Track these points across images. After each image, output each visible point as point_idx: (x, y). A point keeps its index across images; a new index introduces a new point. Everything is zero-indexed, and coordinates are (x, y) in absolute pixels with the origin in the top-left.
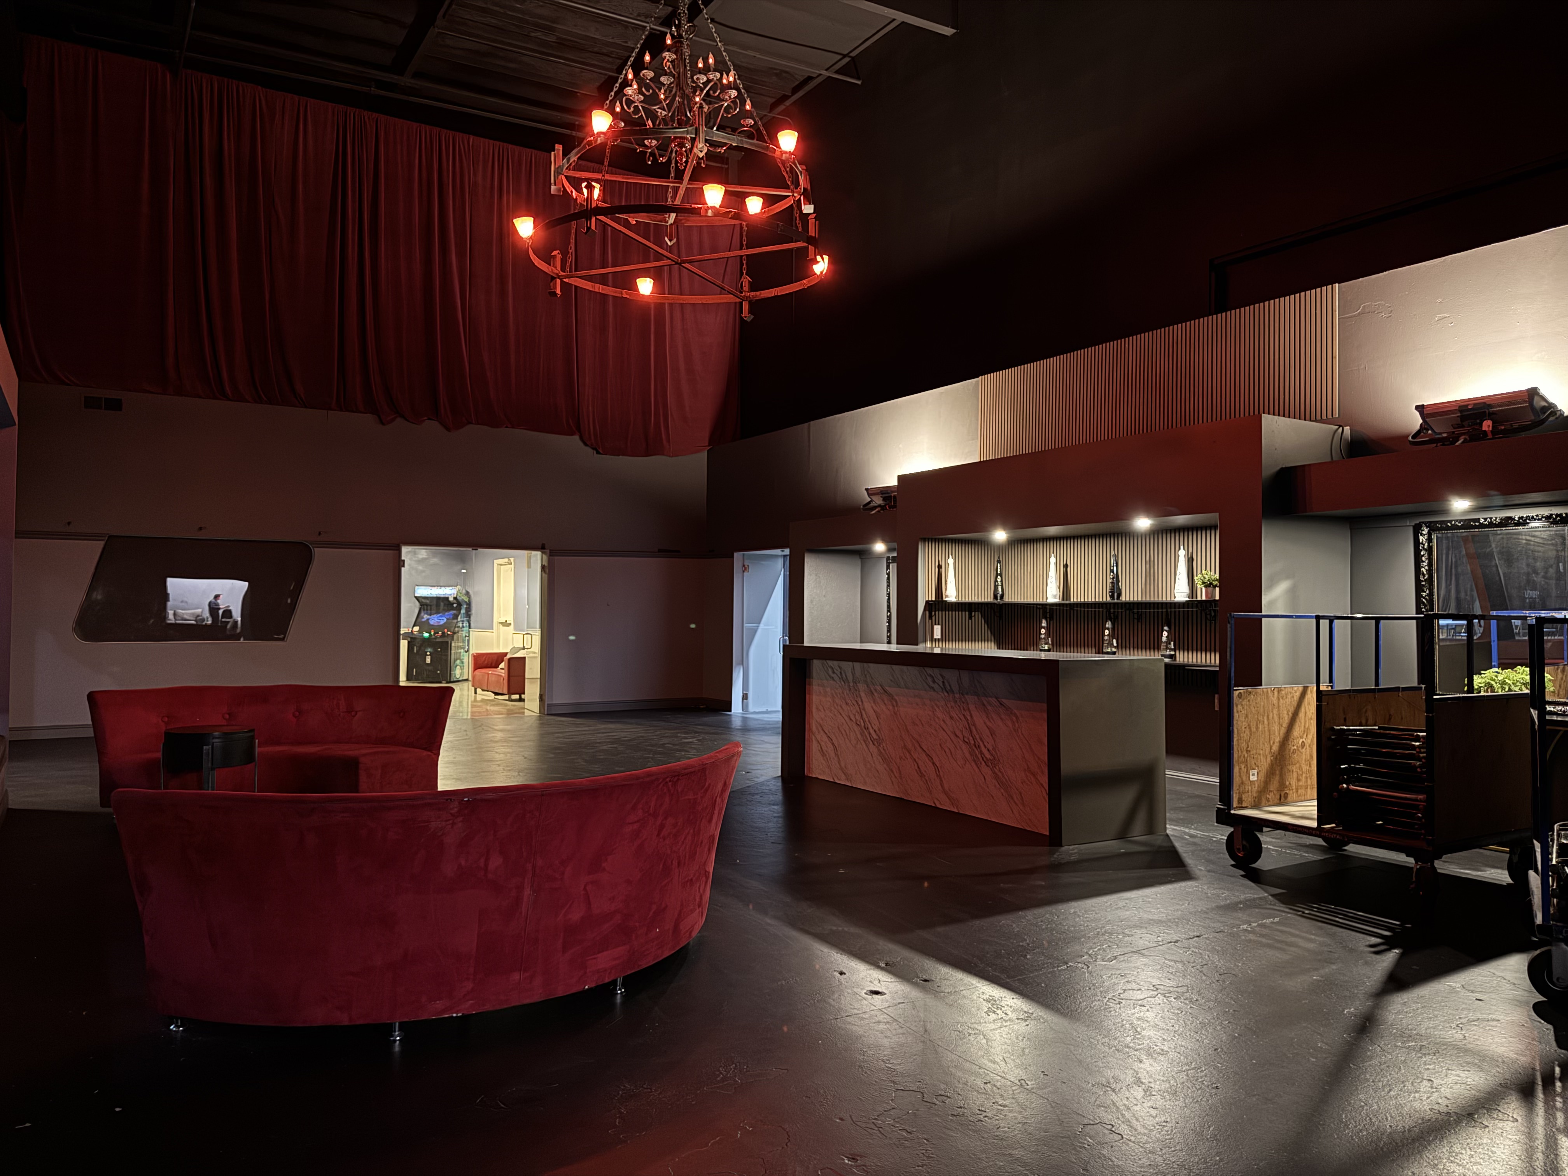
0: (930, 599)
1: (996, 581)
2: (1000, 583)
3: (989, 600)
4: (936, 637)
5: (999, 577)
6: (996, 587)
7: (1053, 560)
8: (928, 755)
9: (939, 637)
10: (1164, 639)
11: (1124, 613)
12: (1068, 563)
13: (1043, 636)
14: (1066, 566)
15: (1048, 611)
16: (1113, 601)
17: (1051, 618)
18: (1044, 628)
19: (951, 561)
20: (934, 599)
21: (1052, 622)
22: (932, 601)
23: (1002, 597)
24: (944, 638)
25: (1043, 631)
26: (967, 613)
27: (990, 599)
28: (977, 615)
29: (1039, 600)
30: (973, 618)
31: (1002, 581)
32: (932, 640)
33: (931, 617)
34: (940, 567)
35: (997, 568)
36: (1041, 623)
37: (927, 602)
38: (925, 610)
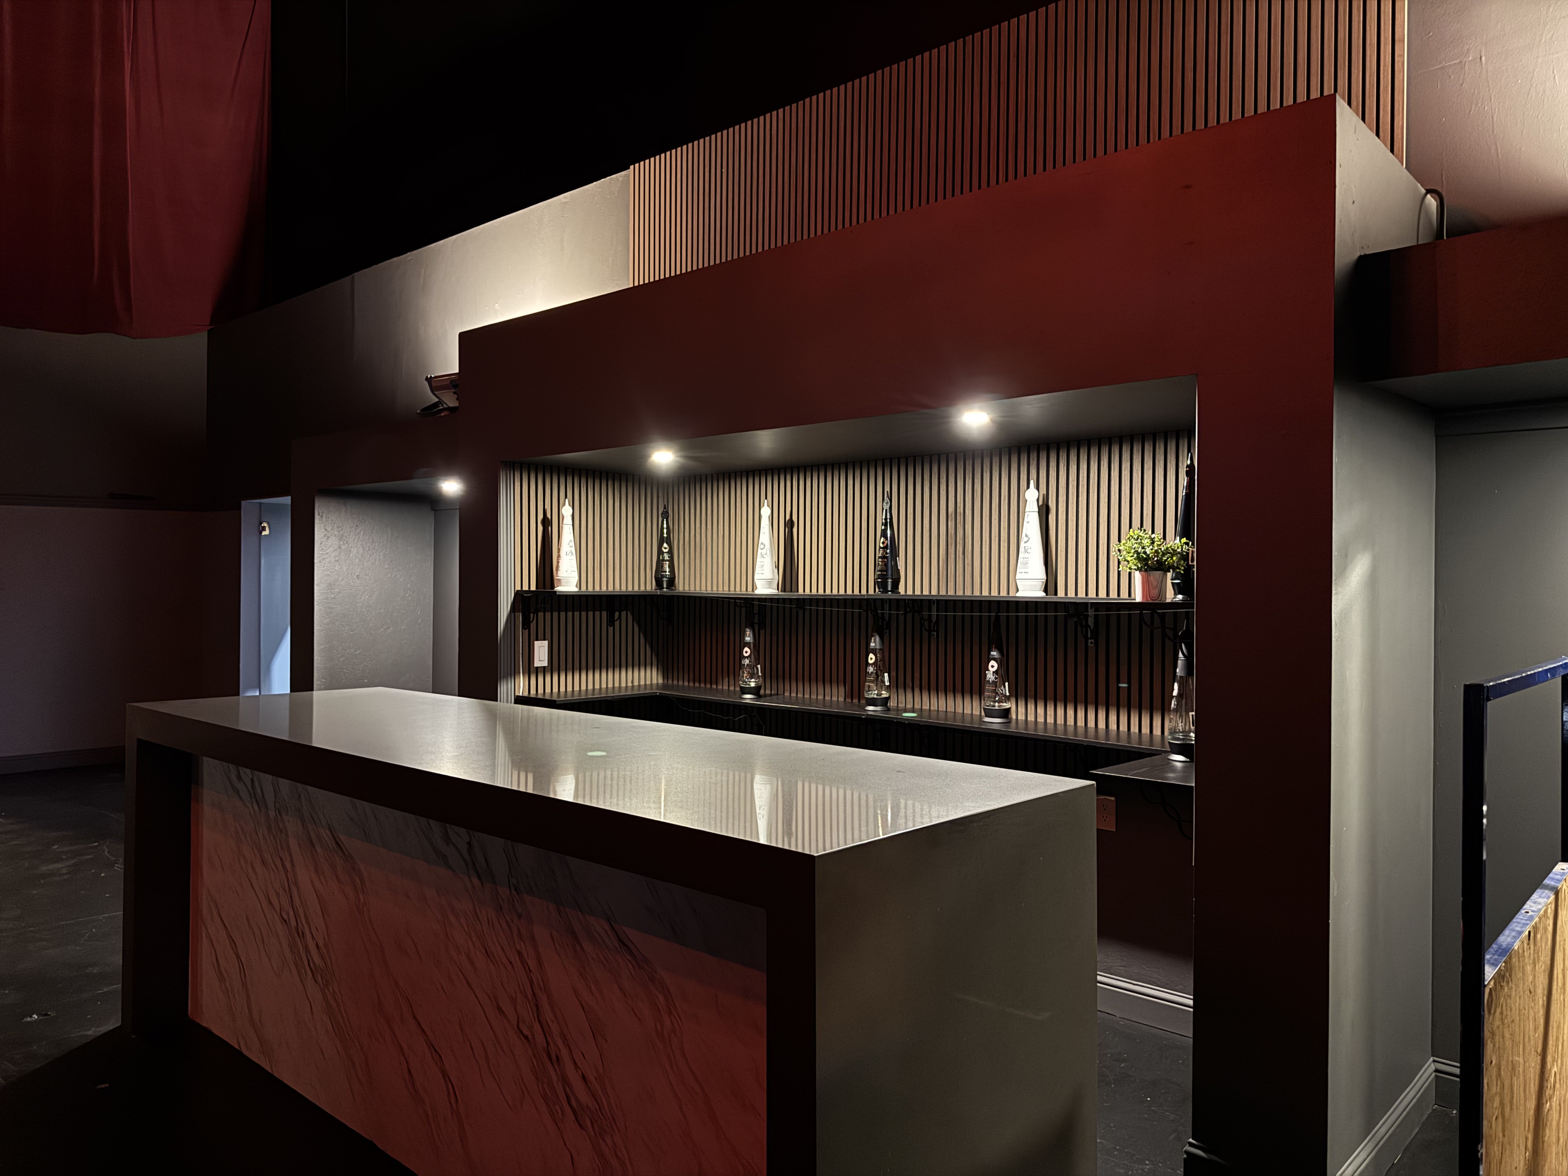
0: (525, 588)
1: (660, 552)
2: (666, 557)
3: (649, 588)
4: (537, 664)
5: (665, 545)
6: (660, 563)
7: (766, 511)
8: (431, 1046)
9: (545, 664)
10: (990, 676)
11: (902, 618)
12: (795, 518)
13: (747, 662)
14: (790, 524)
15: (756, 610)
16: (884, 596)
17: (762, 624)
18: (748, 644)
19: (567, 510)
20: (533, 588)
21: (762, 632)
22: (529, 591)
23: (671, 582)
24: (555, 666)
25: (747, 651)
26: (604, 613)
27: (648, 586)
28: (625, 618)
29: (738, 589)
30: (617, 623)
31: (671, 552)
32: (531, 670)
33: (526, 625)
34: (546, 522)
35: (662, 528)
36: (742, 635)
37: (519, 595)
38: (514, 608)
